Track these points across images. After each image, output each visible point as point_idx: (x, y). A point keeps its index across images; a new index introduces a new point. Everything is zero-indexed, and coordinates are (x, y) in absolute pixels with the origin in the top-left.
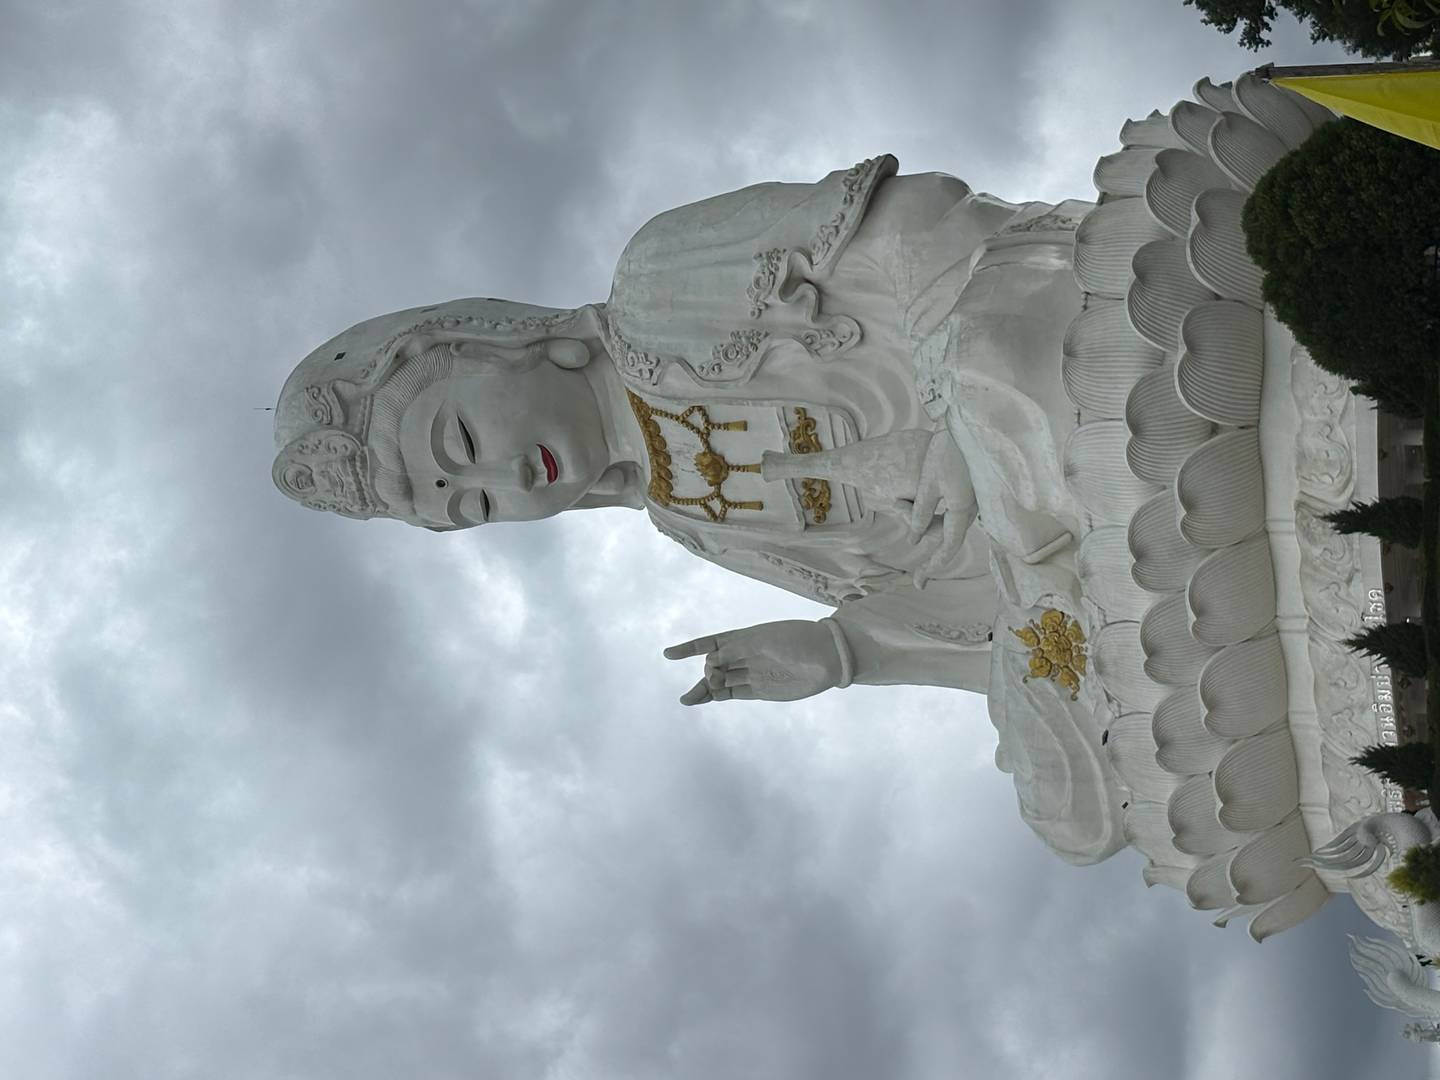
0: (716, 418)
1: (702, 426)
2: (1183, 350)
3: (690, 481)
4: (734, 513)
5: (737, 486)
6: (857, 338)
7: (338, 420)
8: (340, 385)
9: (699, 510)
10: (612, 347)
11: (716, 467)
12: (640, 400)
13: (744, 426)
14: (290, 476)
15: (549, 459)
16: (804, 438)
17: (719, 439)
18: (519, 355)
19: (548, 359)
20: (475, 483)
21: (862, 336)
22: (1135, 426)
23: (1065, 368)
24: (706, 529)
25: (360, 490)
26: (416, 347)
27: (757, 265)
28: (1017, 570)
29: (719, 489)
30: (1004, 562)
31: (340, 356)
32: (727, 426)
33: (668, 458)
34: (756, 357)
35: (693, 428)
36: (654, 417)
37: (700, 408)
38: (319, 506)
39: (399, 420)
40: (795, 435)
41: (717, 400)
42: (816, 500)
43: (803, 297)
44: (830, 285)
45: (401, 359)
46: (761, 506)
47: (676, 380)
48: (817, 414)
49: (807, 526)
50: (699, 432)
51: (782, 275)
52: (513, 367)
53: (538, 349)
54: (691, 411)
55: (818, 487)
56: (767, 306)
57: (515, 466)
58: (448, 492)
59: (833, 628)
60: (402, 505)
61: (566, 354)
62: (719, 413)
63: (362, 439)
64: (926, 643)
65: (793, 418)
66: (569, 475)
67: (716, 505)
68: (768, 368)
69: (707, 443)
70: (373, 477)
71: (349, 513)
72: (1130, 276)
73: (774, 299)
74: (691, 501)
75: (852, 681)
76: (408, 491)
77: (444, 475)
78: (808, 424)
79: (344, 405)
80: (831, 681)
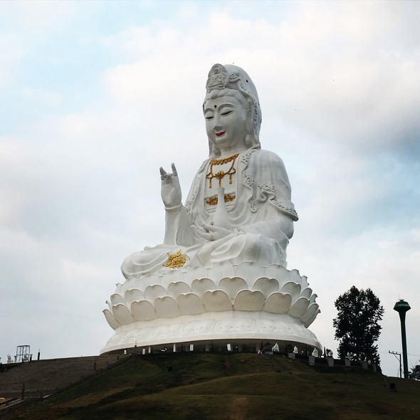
0: (232, 175)
1: (231, 172)
2: (253, 291)
3: (216, 169)
5: (215, 181)
7: (231, 81)
8: (240, 81)
9: (209, 171)
10: (250, 150)
11: (220, 176)
12: (237, 157)
13: (231, 183)
14: (217, 68)
16: (228, 198)
17: (227, 177)
19: (247, 134)
20: (216, 115)
21: (253, 212)
23: (248, 262)
24: (204, 174)
25: (214, 86)
27: (271, 186)
29: (215, 177)
31: (247, 81)
32: (231, 179)
33: (222, 164)
35: (230, 170)
36: (233, 160)
37: (235, 172)
38: (209, 76)
40: (228, 195)
41: (237, 176)
42: (213, 201)
43: (263, 197)
45: (246, 96)
46: (210, 187)
47: (242, 166)
48: (234, 202)
49: (205, 199)
50: (229, 172)
52: (245, 125)
53: (249, 131)
54: (234, 170)
55: (216, 201)
56: (261, 189)
57: (220, 125)
58: (213, 108)
60: (209, 96)
61: (248, 138)
62: (233, 177)
63: (227, 86)
65: (233, 195)
66: (218, 139)
68: (245, 189)
69: (226, 174)
70: (217, 89)
71: (208, 83)
73: (263, 191)
74: (211, 169)
76: (214, 98)
77: (218, 107)
78: (231, 199)
79: (235, 82)
80: (166, 205)
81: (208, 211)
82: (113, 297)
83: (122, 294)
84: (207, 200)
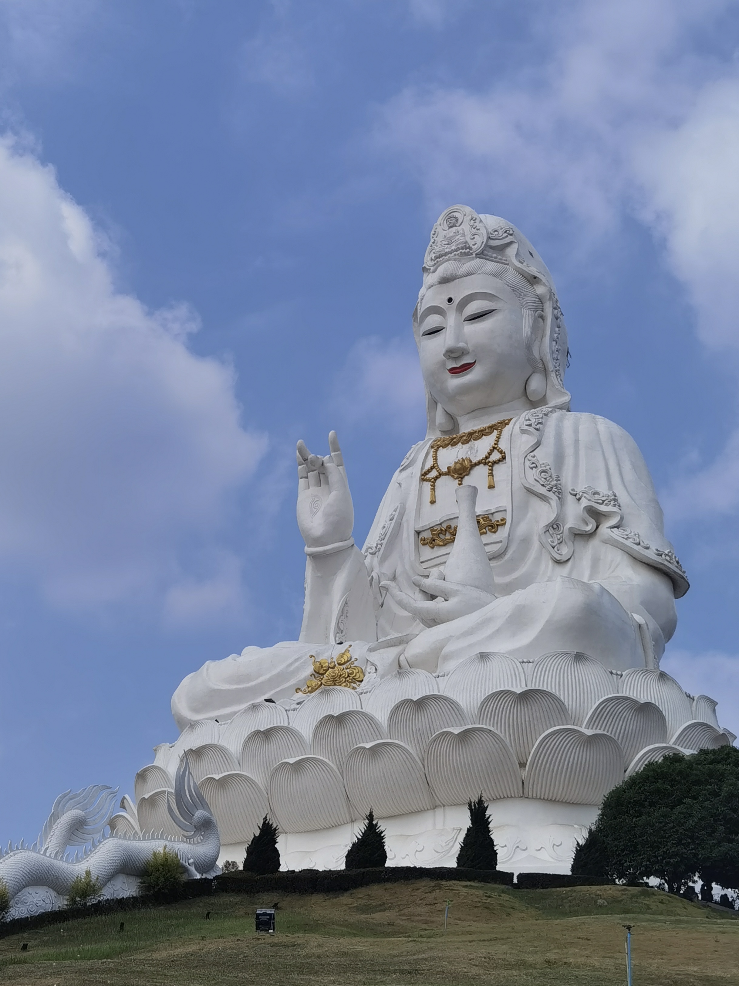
1: (491, 459)
3: (450, 457)
5: (446, 485)
7: (492, 243)
11: (460, 471)
13: (491, 487)
16: (486, 525)
18: (536, 354)
20: (451, 321)
21: (559, 562)
22: (525, 696)
24: (415, 471)
28: (395, 650)
33: (467, 442)
39: (493, 275)
40: (485, 517)
41: (510, 467)
42: (441, 535)
43: (586, 523)
45: (533, 280)
47: (524, 442)
57: (462, 345)
58: (444, 305)
59: (347, 543)
60: (435, 279)
61: (536, 384)
62: (500, 471)
76: (445, 281)
78: (494, 528)
79: (502, 247)
81: (425, 565)
84: (424, 535)
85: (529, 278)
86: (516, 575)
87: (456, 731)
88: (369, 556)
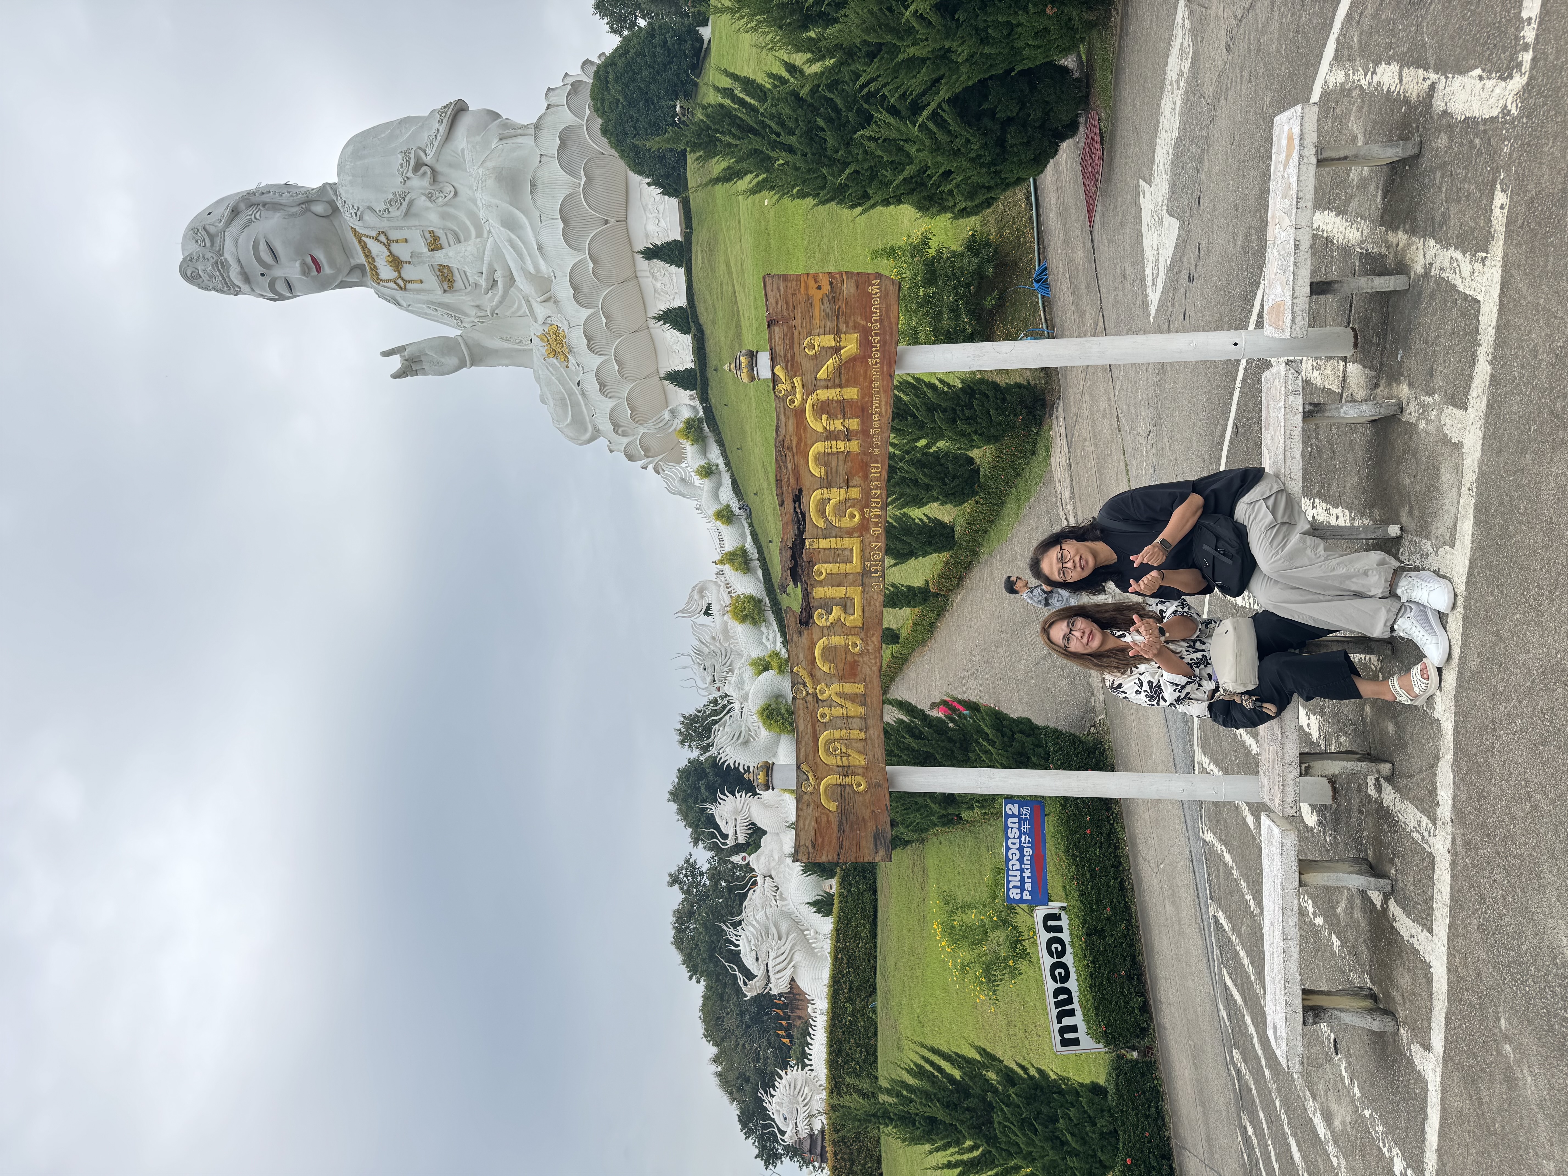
0: (391, 238)
1: (385, 242)
2: (584, 179)
3: (386, 272)
4: (409, 286)
5: (409, 272)
6: (453, 193)
7: (208, 244)
8: (207, 227)
9: (392, 285)
10: (339, 204)
11: (396, 263)
12: (355, 230)
13: (406, 241)
14: (189, 274)
15: (314, 260)
16: (435, 244)
17: (396, 248)
18: (294, 210)
19: (310, 211)
20: (279, 272)
21: (456, 193)
22: (565, 220)
23: (531, 192)
24: (399, 294)
25: (224, 279)
26: (242, 206)
27: (400, 156)
28: (535, 305)
29: (399, 273)
30: (528, 302)
31: (210, 214)
32: (397, 241)
33: (373, 259)
34: (405, 204)
35: (381, 242)
36: (363, 238)
37: (383, 232)
38: (207, 289)
39: (237, 242)
40: (429, 245)
41: (390, 228)
42: (445, 275)
43: (425, 173)
44: (439, 168)
45: (235, 212)
46: (422, 282)
47: (369, 218)
48: (440, 233)
49: (445, 291)
50: (384, 244)
51: (413, 162)
52: (292, 215)
53: (304, 206)
54: (379, 234)
55: (445, 270)
56: (408, 178)
57: (298, 264)
58: (268, 279)
59: (460, 339)
60: (245, 287)
61: (319, 208)
62: (393, 235)
63: (220, 253)
64: (506, 345)
65: (428, 235)
66: (327, 270)
67: (400, 282)
68: (413, 210)
69: (389, 249)
70: (228, 272)
71: (222, 292)
72: (558, 142)
73: (410, 174)
74: (388, 281)
75: (472, 365)
76: (247, 279)
77: (263, 270)
78: (436, 238)
79: (212, 237)
80: (462, 365)
81: (467, 286)
82: (630, 458)
83: (625, 440)
84: (446, 287)
85: (233, 216)
86: (468, 223)
87: (591, 265)
88: (464, 324)
